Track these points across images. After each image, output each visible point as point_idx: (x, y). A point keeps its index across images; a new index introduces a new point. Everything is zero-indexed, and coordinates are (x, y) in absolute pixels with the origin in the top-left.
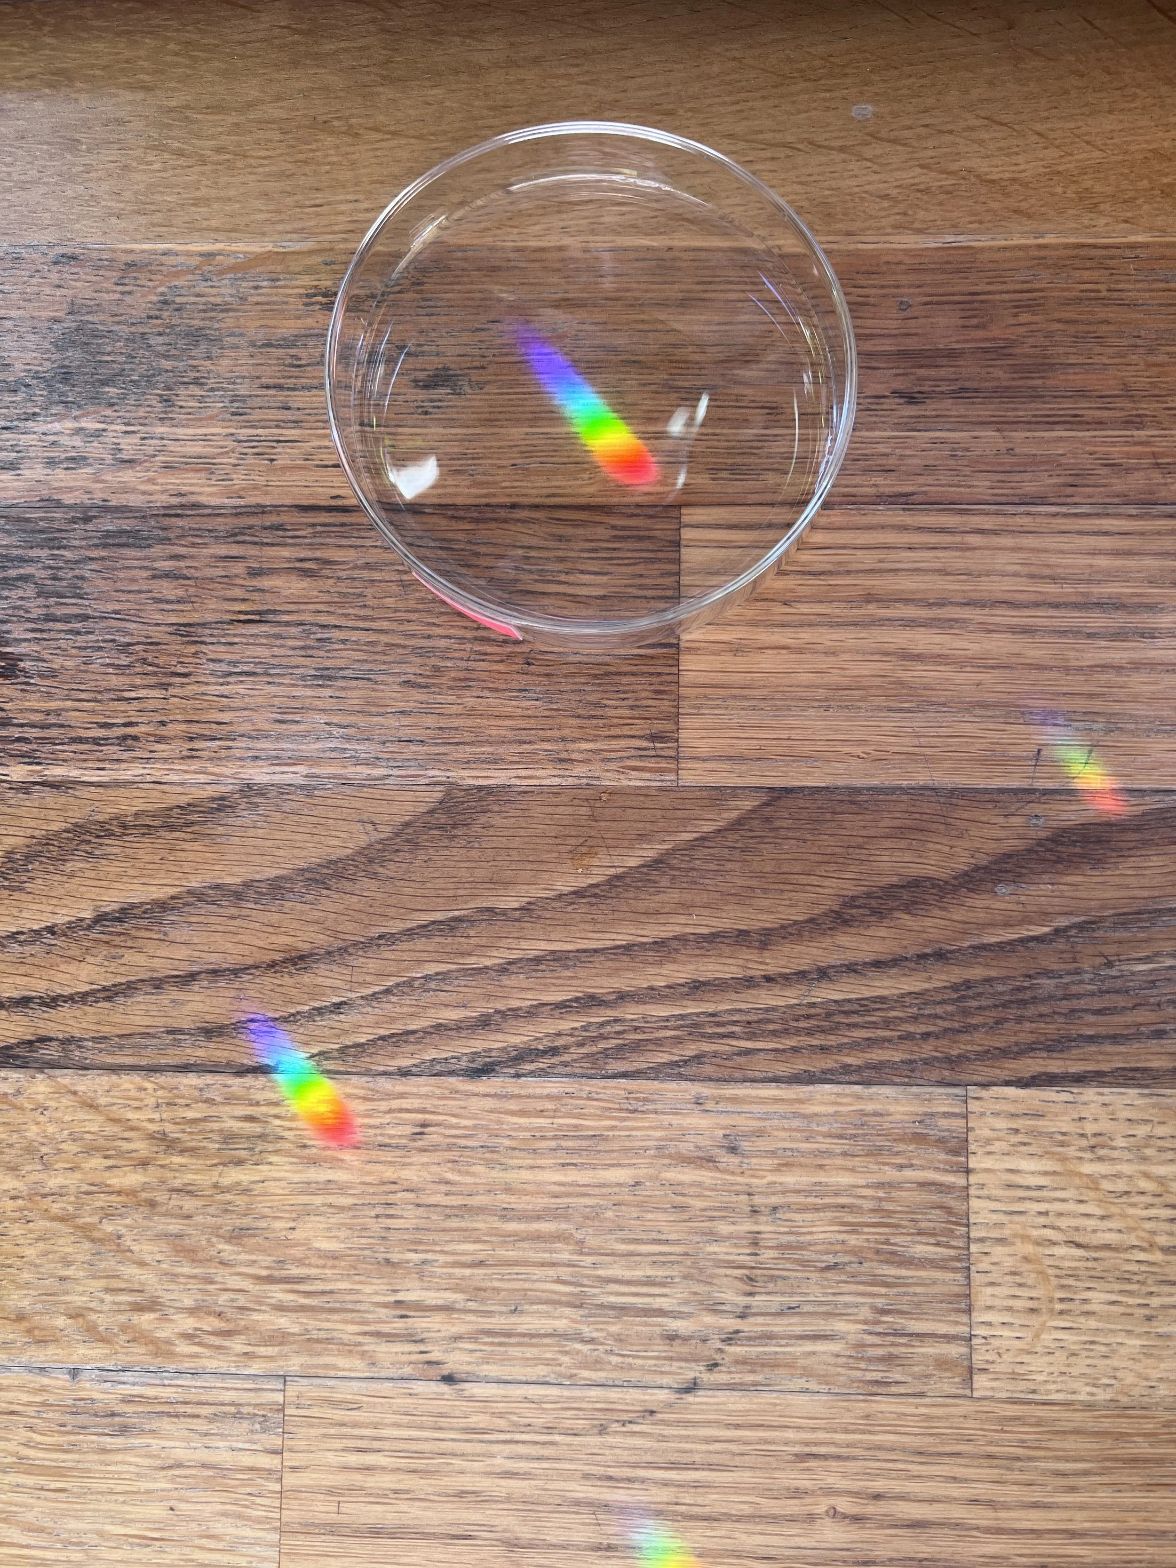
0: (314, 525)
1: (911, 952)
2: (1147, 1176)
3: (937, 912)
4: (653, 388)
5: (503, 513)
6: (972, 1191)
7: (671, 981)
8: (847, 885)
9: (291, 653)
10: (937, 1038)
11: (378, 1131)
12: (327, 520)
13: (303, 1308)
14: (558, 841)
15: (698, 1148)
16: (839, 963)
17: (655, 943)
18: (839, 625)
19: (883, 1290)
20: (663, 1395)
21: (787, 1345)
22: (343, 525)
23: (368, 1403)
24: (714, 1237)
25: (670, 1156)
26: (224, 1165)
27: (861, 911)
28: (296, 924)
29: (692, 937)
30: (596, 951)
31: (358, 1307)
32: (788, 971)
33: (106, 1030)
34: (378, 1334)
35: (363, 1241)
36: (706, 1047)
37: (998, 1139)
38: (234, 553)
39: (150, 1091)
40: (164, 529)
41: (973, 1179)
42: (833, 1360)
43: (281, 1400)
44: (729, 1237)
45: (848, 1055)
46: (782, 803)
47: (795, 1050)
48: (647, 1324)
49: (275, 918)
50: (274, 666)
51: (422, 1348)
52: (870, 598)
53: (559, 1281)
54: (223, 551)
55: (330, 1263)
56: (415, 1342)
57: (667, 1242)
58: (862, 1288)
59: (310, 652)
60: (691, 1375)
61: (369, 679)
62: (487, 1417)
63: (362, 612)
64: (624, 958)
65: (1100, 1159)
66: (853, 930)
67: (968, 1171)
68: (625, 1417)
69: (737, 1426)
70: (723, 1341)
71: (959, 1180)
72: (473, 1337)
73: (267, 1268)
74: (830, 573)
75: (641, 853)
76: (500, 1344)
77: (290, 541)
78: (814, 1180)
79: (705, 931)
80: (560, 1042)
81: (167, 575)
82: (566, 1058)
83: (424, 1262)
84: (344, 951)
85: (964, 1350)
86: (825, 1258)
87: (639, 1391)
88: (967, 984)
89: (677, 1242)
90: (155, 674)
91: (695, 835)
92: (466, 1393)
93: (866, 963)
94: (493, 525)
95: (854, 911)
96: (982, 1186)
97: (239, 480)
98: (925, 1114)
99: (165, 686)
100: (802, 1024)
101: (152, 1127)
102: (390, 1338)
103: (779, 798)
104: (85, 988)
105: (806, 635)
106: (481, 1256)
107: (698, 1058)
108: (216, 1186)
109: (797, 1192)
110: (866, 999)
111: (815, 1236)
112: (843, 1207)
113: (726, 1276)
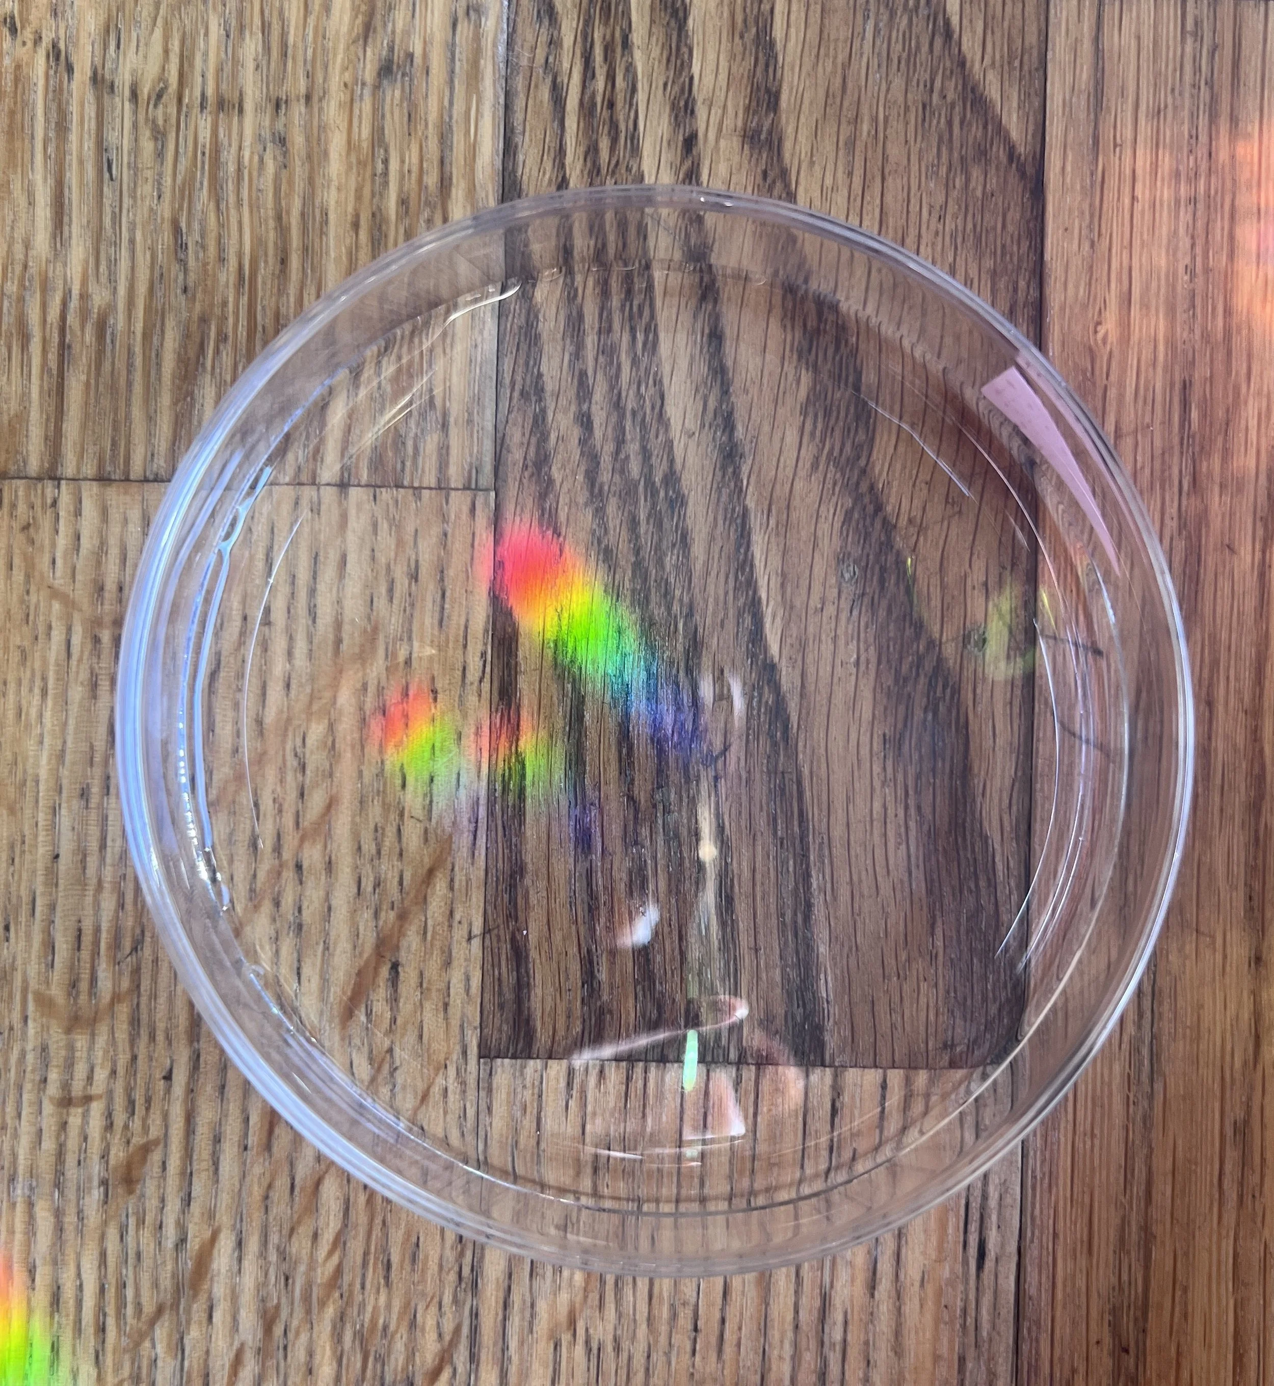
1: (740, 402)
2: (331, 805)
3: (808, 453)
6: (308, 492)
10: (583, 442)
19: (139, 327)
21: (46, 156)
24: (234, 32)
37: (400, 543)
41: (329, 495)
42: (19, 234)
44: (236, 63)
46: (1013, 179)
58: (142, 289)
65: (363, 722)
67: (343, 485)
70: (55, 46)
71: (329, 471)
79: (778, 32)
85: (34, 465)
86: (196, 226)
88: (678, 502)
91: (955, 20)
96: (316, 509)
98: (445, 415)
103: (1023, 174)
109: (311, 181)
110: (652, 316)
111: (233, 212)
112: (284, 262)
113: (166, 51)
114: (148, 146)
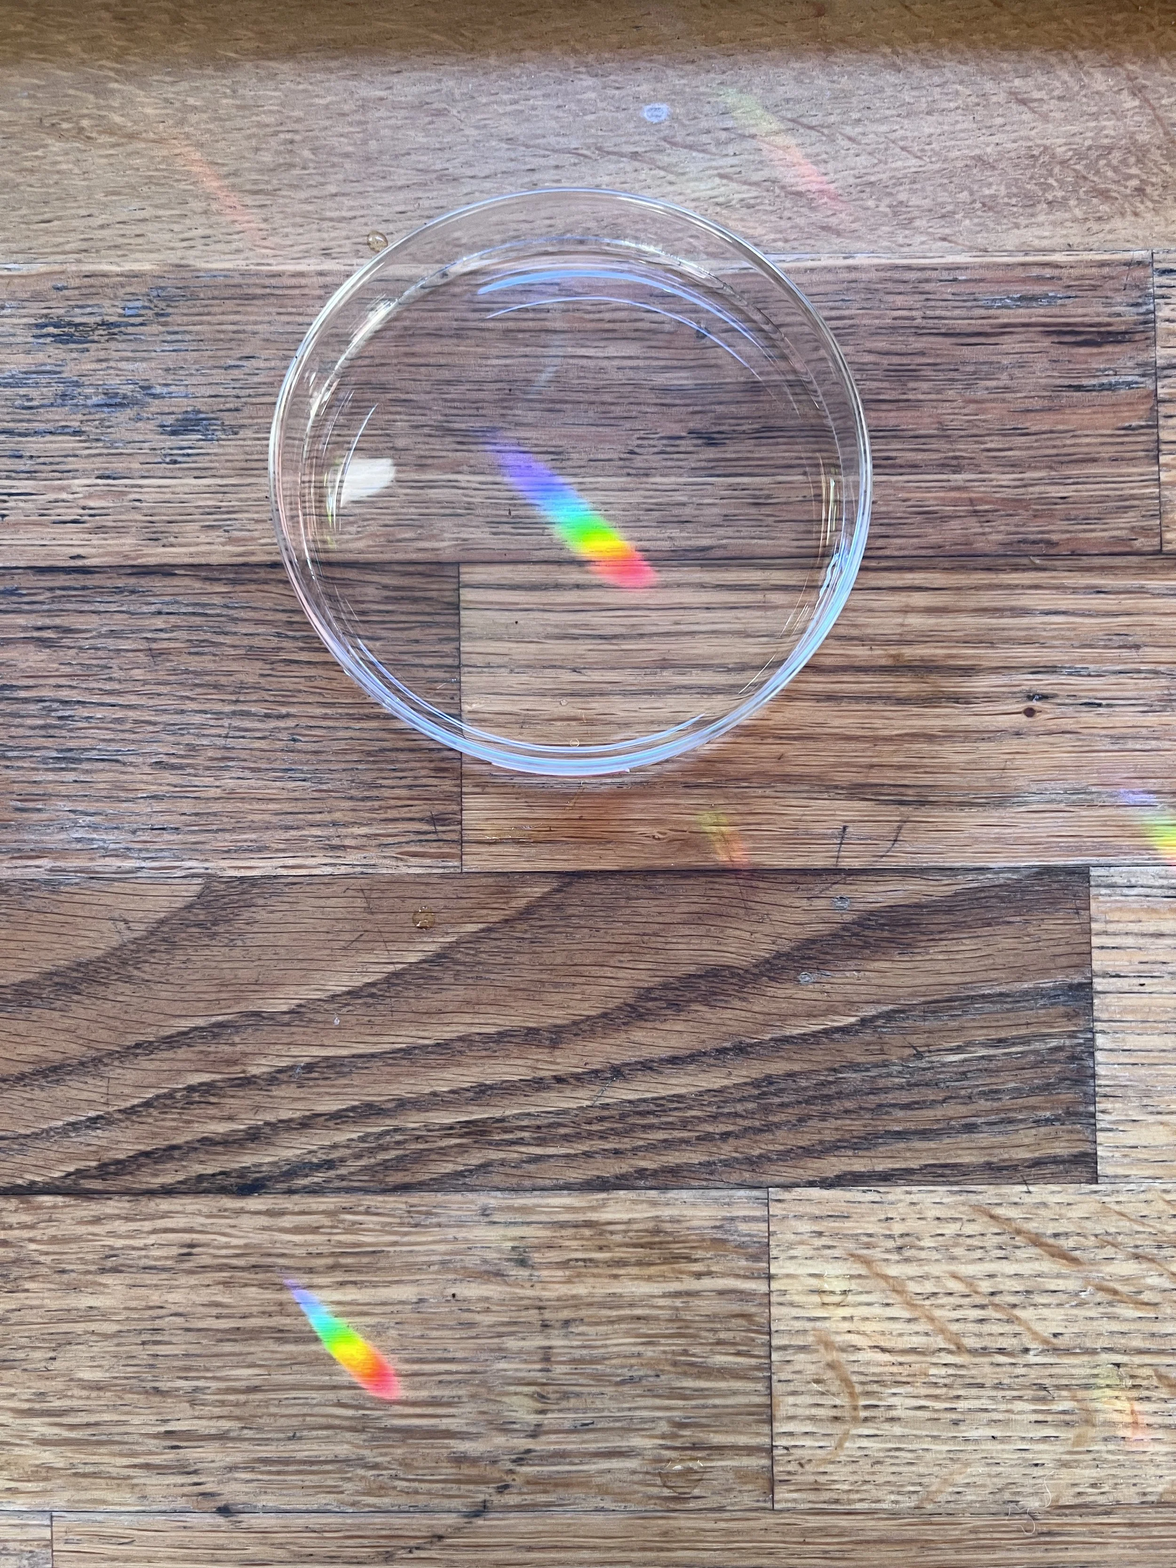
0: (51, 589)
1: (710, 1046)
2: (955, 1276)
3: (737, 1004)
4: (426, 430)
5: (262, 574)
6: (774, 1298)
7: (455, 1086)
8: (643, 975)
9: (31, 733)
10: (737, 1137)
11: (143, 1253)
12: (67, 584)
13: (67, 1442)
14: (330, 937)
15: (485, 1261)
16: (633, 1060)
17: (438, 1045)
18: (634, 693)
19: (681, 1403)
20: (451, 1520)
21: (581, 1463)
22: (84, 588)
23: (140, 1537)
24: (503, 1354)
25: (455, 1271)
27: (657, 1003)
28: (45, 1033)
29: (477, 1038)
30: (373, 1056)
31: (126, 1438)
32: (580, 1070)
34: (147, 1466)
35: (129, 1369)
36: (494, 1155)
37: (801, 1243)
41: (775, 1285)
42: (630, 1478)
43: (49, 1537)
44: (521, 1351)
45: (644, 1158)
46: (573, 889)
47: (587, 1155)
48: (433, 1447)
49: (22, 1027)
50: (12, 748)
51: (195, 1479)
52: (664, 664)
53: (340, 1404)
55: (94, 1394)
56: (189, 1473)
57: (452, 1360)
58: (658, 1402)
59: (51, 732)
60: (481, 1497)
61: (117, 761)
62: (267, 1549)
63: (108, 686)
64: (404, 1062)
65: (907, 1260)
66: (649, 1025)
67: (770, 1277)
68: (412, 1543)
69: (530, 1549)
70: (514, 1461)
71: (760, 1286)
72: (250, 1466)
73: (27, 1400)
75: (421, 947)
76: (279, 1473)
77: (27, 607)
79: (492, 1030)
80: (335, 1155)
82: (343, 1171)
83: (196, 1389)
84: (97, 1061)
85: (766, 1462)
86: (619, 1371)
87: (426, 1515)
88: (769, 1080)
89: (464, 1360)
91: (481, 926)
92: (244, 1525)
93: (662, 1061)
94: (253, 587)
95: (649, 1004)
96: (784, 1293)
98: (725, 1219)
100: (595, 1127)
102: (161, 1469)
103: (570, 884)
106: (256, 1382)
107: (484, 1167)
109: (591, 1305)
110: (663, 1098)
111: (610, 1350)
112: (639, 1318)
113: (516, 1394)
114: (573, 1403)
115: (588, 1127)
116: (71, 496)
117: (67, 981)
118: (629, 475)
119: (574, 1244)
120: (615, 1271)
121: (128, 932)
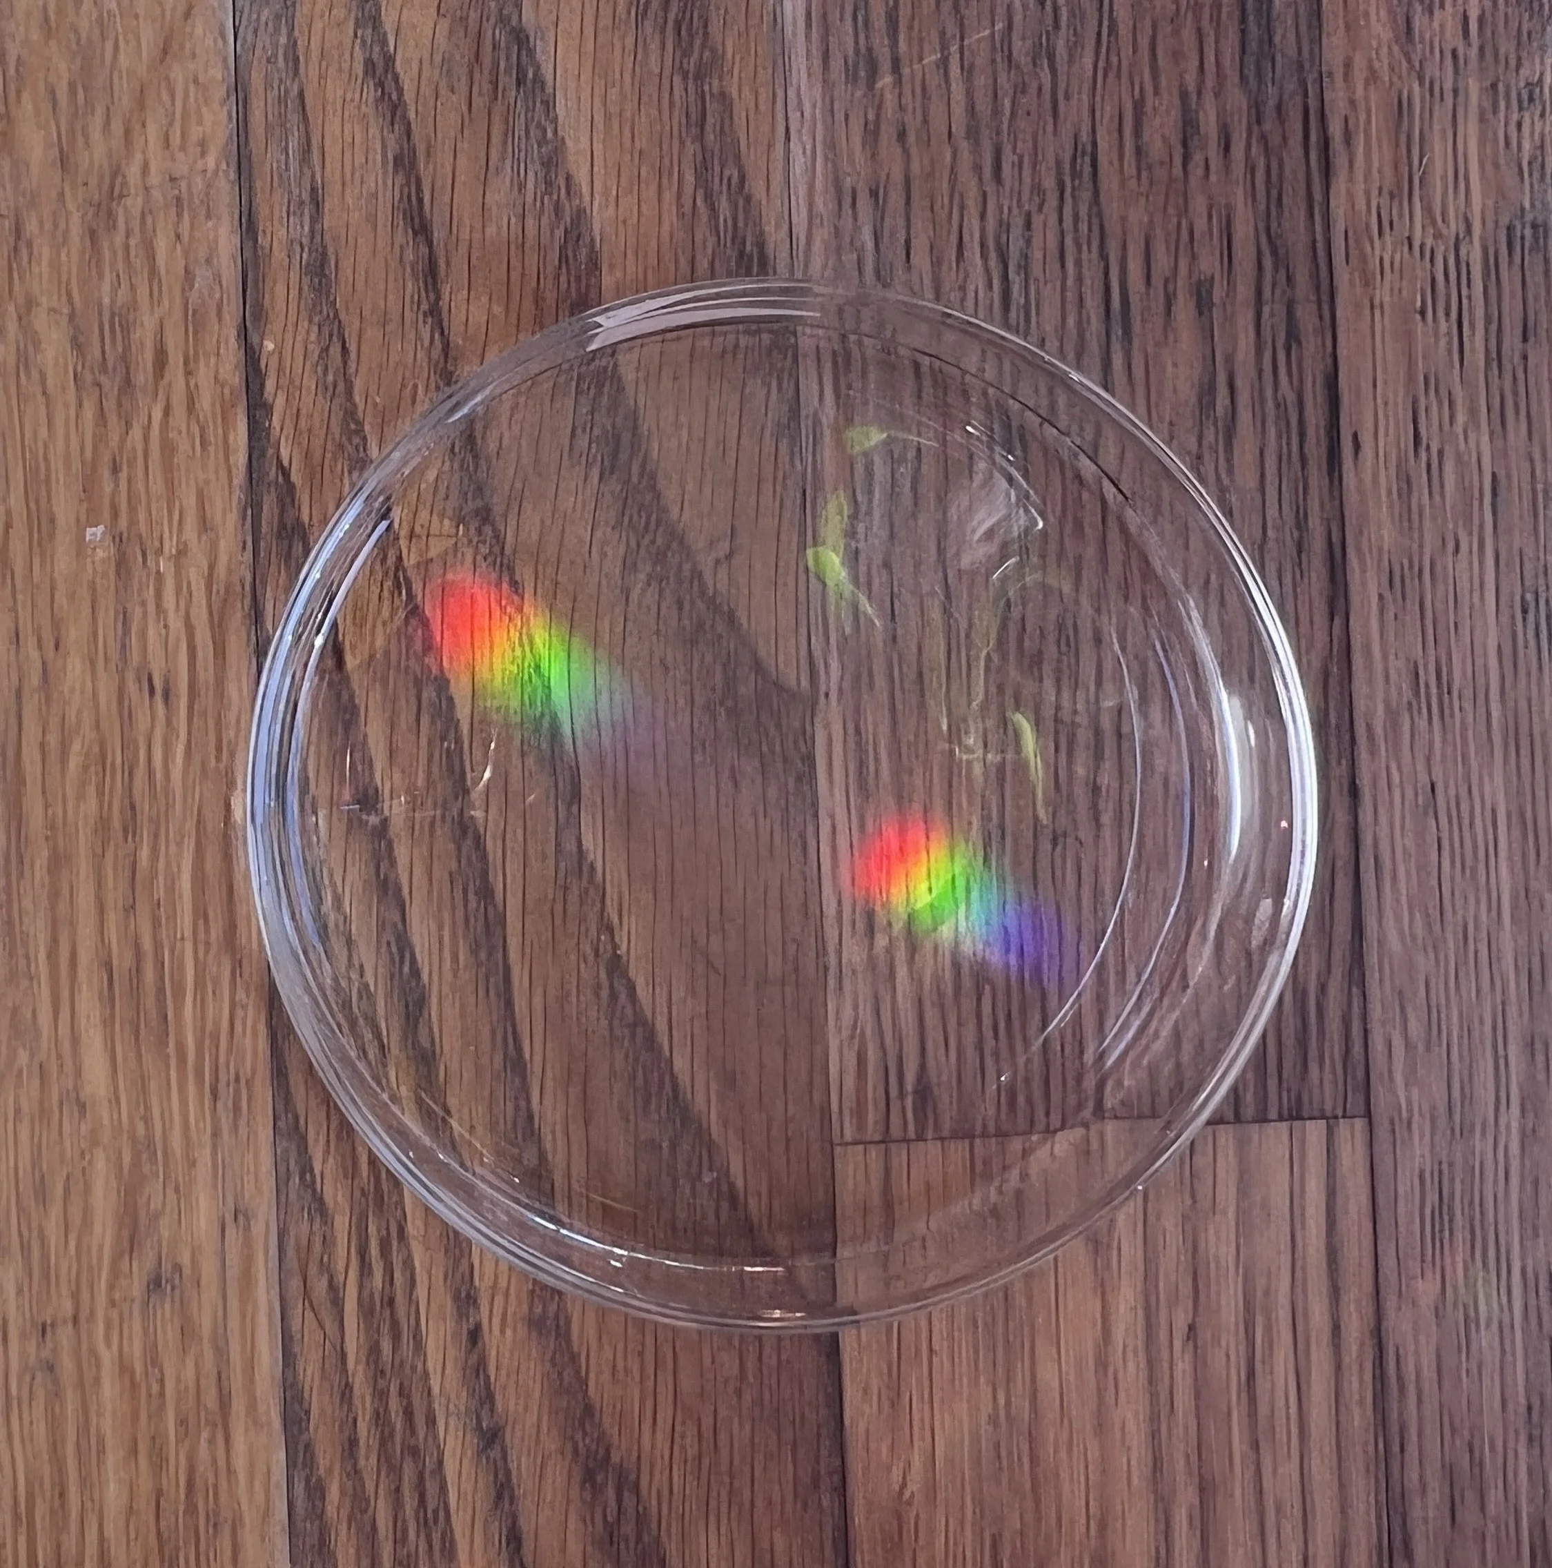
0: (1301, 403)
8: (660, 1479)
11: (151, 607)
12: (1311, 430)
14: (714, 917)
15: (155, 1217)
16: (513, 1466)
17: (530, 1117)
18: (1154, 1435)
22: (1304, 460)
25: (136, 1164)
26: (72, 317)
27: (612, 1503)
30: (509, 1004)
32: (492, 1369)
33: (311, 70)
36: (342, 1224)
38: (1238, 252)
39: (200, 165)
40: (1279, 108)
45: (343, 1493)
47: (346, 1390)
52: (1206, 1489)
54: (1243, 230)
64: (498, 1058)
66: (575, 1489)
74: (1253, 1413)
75: (700, 1079)
77: (1268, 359)
78: (109, 1443)
81: (1189, 127)
84: (485, 517)
90: (996, 112)
93: (515, 1516)
95: (611, 1492)
97: (1384, 249)
99: (973, 133)
100: (394, 1404)
101: (133, 173)
104: (389, 24)
105: (1131, 1373)
107: (320, 1207)
108: (30, 303)
115: (394, 1390)
116: (1459, 429)
117: (623, 457)
118: (1530, 1408)
119: (190, 1374)
120: (143, 1447)
121: (710, 561)
